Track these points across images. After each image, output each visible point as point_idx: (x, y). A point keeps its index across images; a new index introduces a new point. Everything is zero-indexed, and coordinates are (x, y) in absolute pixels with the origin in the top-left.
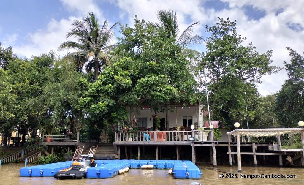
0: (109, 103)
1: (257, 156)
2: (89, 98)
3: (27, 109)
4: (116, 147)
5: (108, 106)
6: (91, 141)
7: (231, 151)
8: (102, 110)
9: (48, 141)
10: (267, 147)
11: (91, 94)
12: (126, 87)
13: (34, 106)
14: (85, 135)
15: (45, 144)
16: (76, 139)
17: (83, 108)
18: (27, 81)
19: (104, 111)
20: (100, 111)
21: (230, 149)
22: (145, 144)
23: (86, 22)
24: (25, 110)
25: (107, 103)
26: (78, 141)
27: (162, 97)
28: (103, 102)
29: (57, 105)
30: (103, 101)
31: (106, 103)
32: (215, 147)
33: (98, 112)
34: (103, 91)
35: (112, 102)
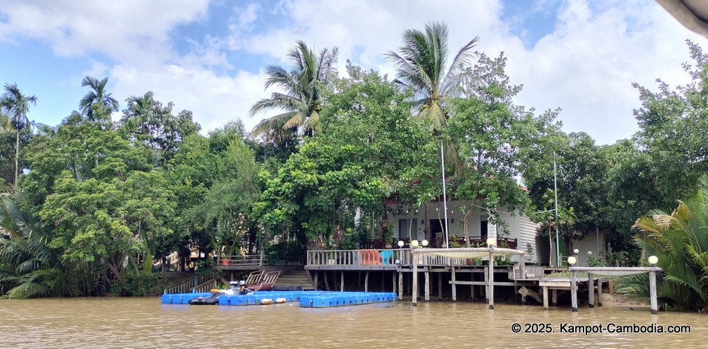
0: (289, 210)
1: (457, 285)
2: (264, 204)
3: (190, 222)
4: (308, 273)
5: (287, 214)
6: (289, 264)
7: (456, 280)
8: (280, 221)
9: (225, 264)
10: (506, 275)
11: (268, 198)
12: (309, 185)
13: (197, 217)
14: (273, 255)
15: (220, 268)
16: (259, 262)
17: (259, 217)
18: (189, 183)
19: (283, 221)
20: (277, 221)
21: (453, 277)
22: (346, 269)
23: (294, 58)
24: (187, 223)
25: (286, 209)
26: (261, 264)
27: (363, 197)
28: (280, 209)
29: (221, 215)
30: (281, 207)
31: (284, 210)
32: (428, 274)
33: (275, 223)
34: (281, 193)
35: (294, 208)
